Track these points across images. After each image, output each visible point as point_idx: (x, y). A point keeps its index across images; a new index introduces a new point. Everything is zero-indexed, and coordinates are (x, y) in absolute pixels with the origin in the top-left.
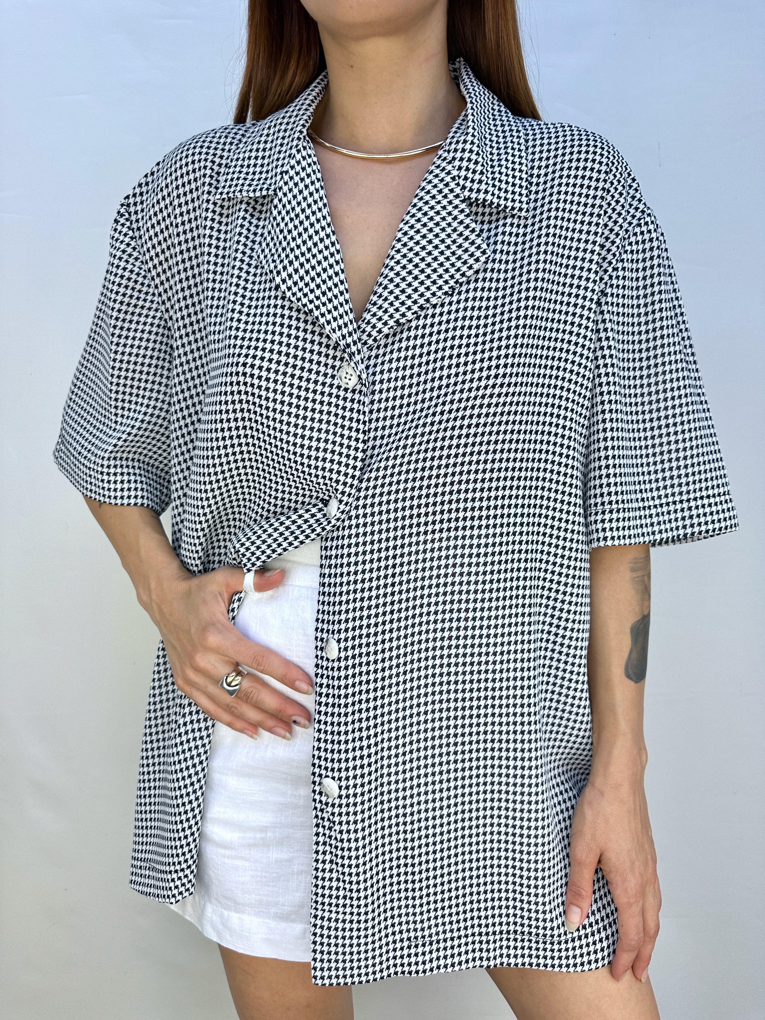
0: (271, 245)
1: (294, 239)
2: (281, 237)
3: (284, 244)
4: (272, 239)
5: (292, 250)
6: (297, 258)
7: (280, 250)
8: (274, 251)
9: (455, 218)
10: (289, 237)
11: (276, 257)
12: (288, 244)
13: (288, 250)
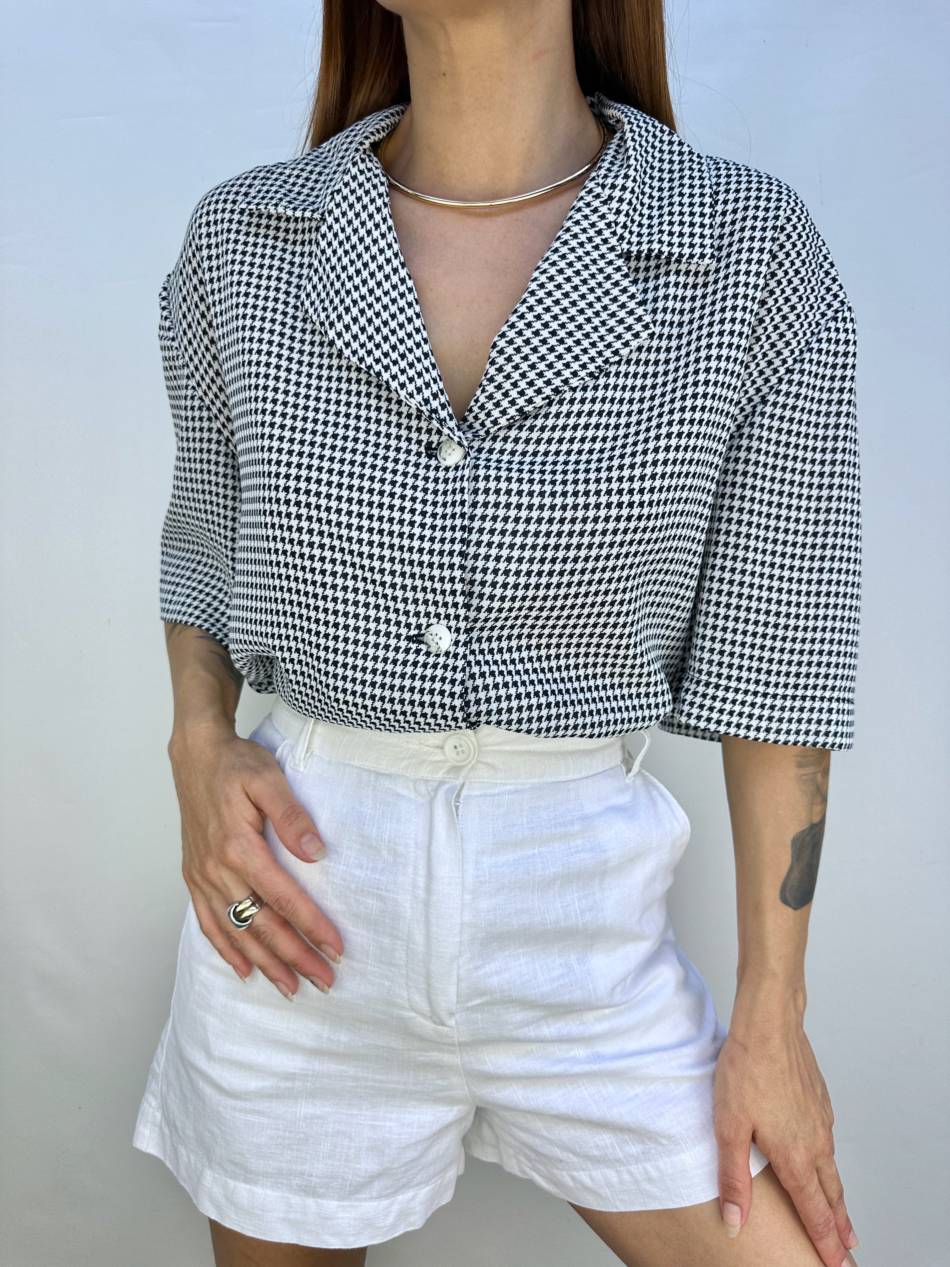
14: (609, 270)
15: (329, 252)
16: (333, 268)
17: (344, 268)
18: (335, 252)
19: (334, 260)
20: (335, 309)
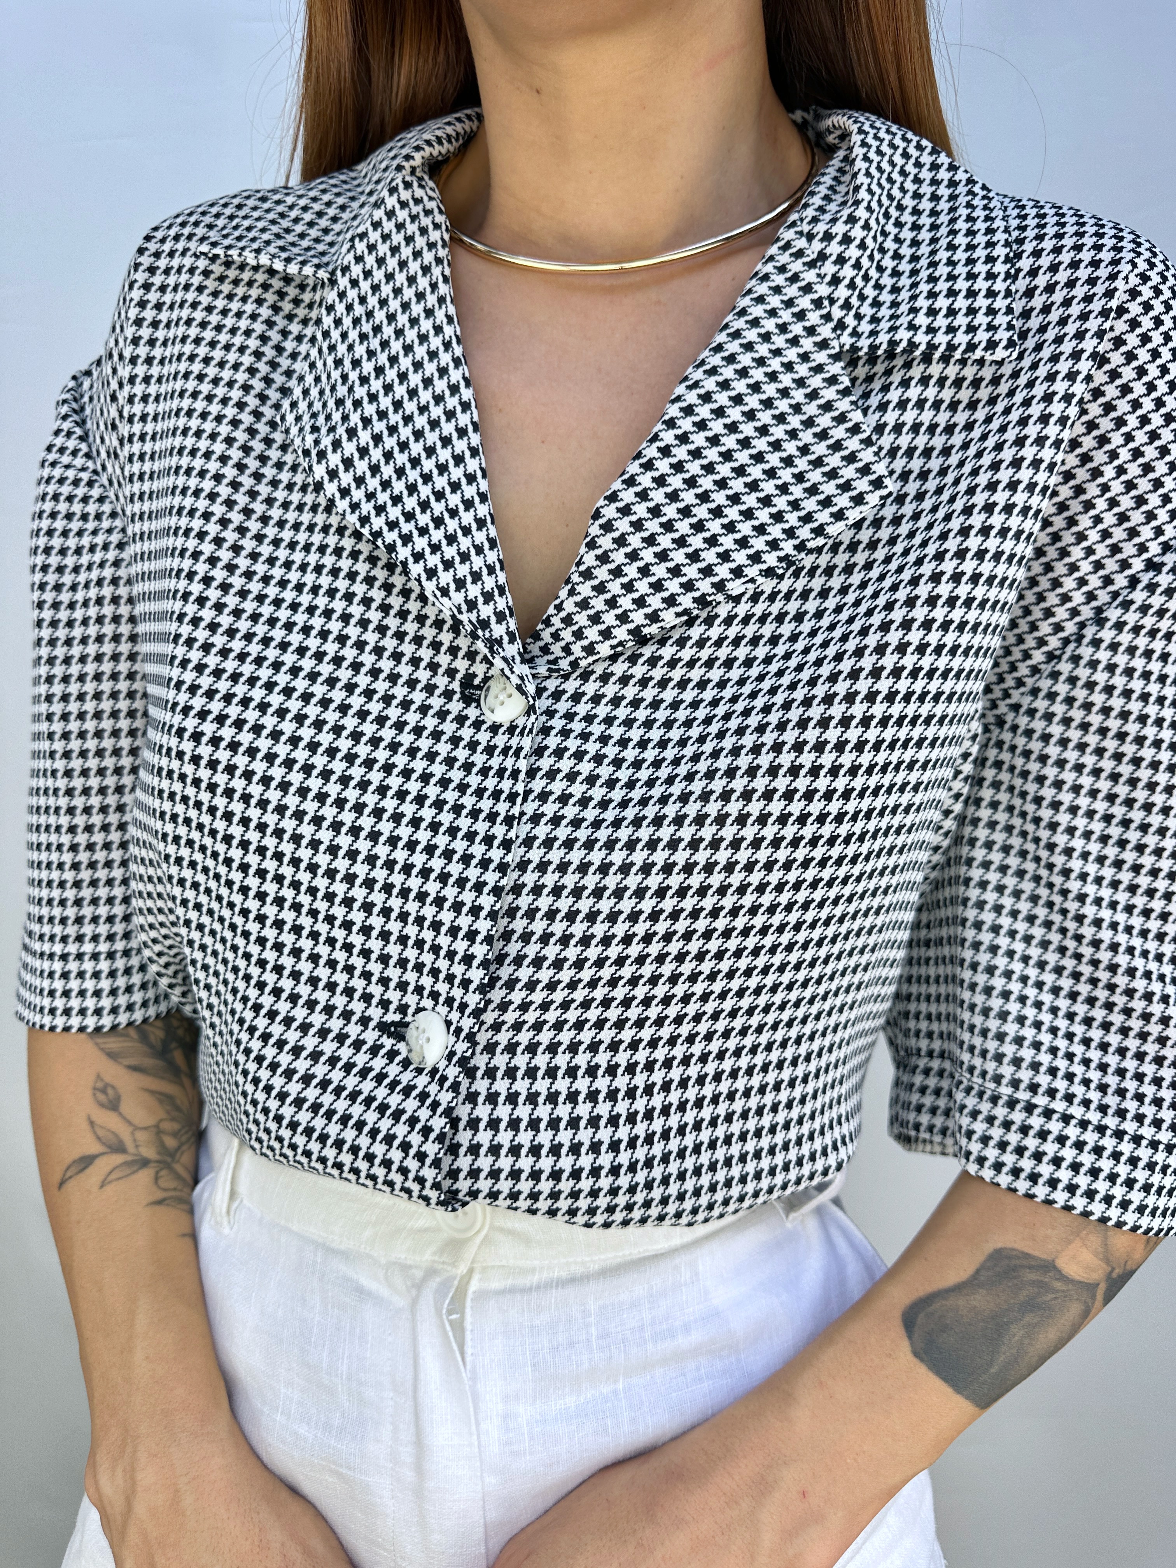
0: (314, 392)
1: (364, 380)
2: (336, 375)
3: (342, 391)
4: (317, 379)
5: (357, 404)
6: (366, 422)
7: (331, 404)
8: (317, 406)
9: (813, 395)
10: (353, 376)
11: (321, 419)
12: (351, 390)
13: (349, 404)
14: (816, 382)
15: (335, 335)
16: (338, 363)
17: (356, 363)
18: (344, 336)
19: (342, 349)
20: (332, 429)
